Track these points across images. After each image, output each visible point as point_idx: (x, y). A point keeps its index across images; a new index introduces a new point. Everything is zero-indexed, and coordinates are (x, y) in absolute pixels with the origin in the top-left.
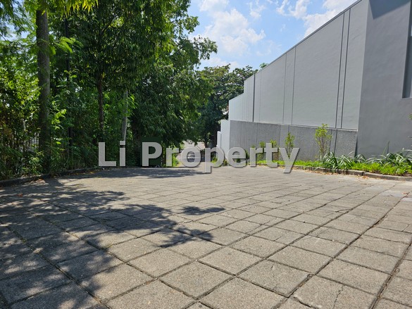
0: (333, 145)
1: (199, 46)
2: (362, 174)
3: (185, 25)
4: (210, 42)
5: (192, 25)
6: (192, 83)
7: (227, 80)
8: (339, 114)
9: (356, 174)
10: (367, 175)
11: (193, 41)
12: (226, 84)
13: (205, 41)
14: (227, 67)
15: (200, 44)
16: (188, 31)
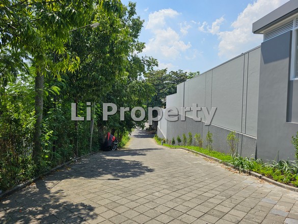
0: (240, 145)
1: (145, 62)
2: (260, 177)
3: (135, 47)
4: (153, 59)
5: (140, 48)
6: (140, 90)
7: (165, 79)
8: (244, 123)
9: (256, 176)
10: (263, 179)
11: (141, 59)
12: (164, 82)
13: (150, 58)
14: (165, 70)
15: (146, 61)
16: (137, 52)
